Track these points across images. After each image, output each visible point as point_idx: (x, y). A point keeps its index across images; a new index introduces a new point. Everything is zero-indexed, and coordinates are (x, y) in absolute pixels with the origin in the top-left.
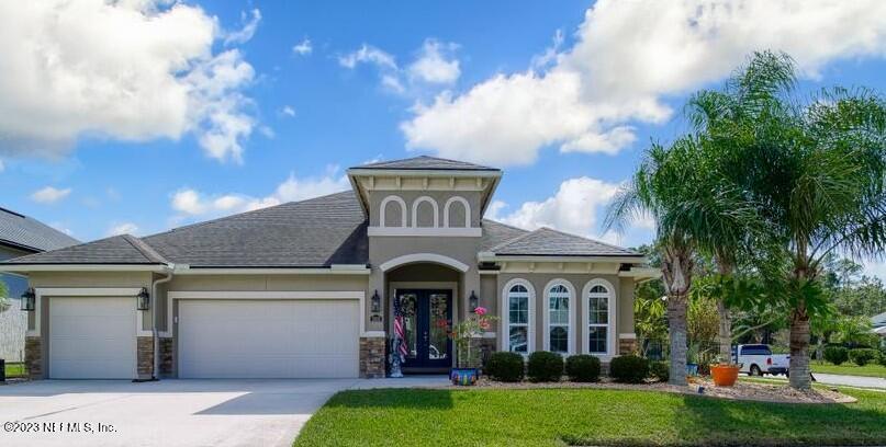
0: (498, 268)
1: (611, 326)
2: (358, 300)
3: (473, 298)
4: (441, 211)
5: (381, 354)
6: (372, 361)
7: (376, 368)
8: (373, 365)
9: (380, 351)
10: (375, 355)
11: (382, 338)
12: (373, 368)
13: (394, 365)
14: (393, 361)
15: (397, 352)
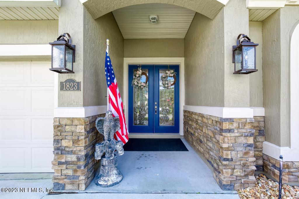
5: (78, 148)
6: (63, 160)
7: (70, 172)
8: (64, 166)
9: (76, 142)
10: (67, 149)
11: (79, 119)
12: (64, 172)
13: (105, 162)
14: (103, 156)
15: (109, 140)
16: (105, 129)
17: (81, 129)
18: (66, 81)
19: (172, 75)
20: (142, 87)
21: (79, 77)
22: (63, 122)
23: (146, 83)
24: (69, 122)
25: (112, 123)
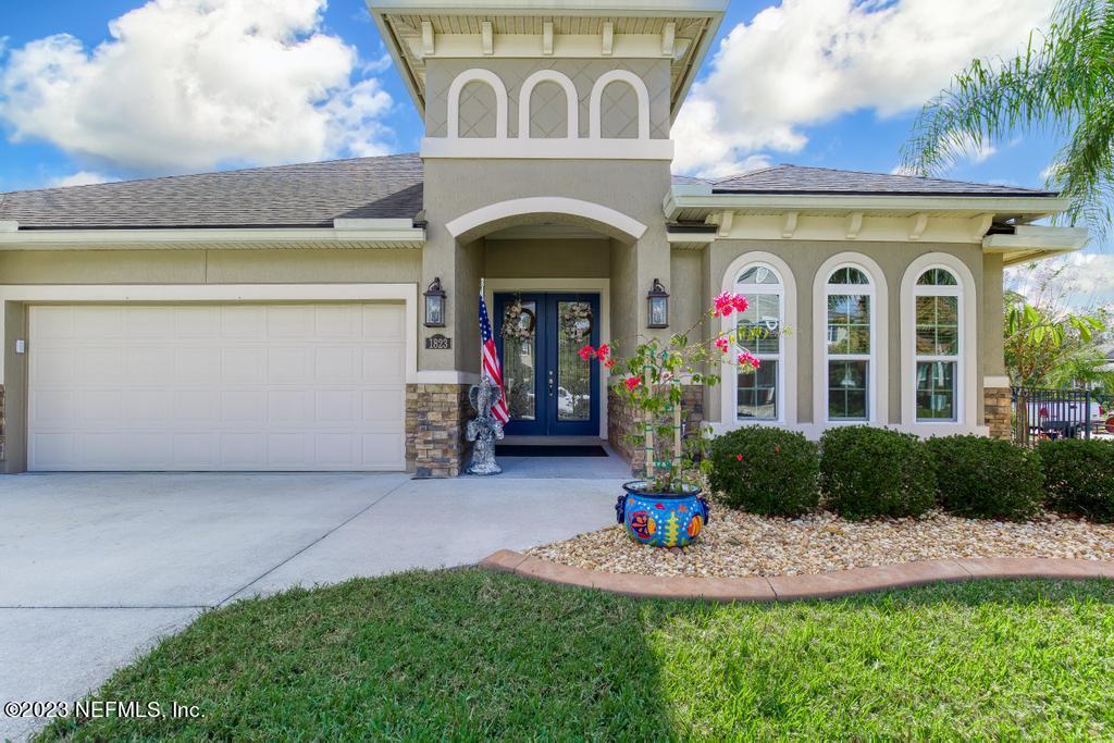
0: (713, 229)
1: (966, 359)
2: (403, 302)
3: (657, 293)
4: (583, 102)
5: (449, 423)
6: (430, 438)
7: (438, 454)
8: (431, 446)
9: (446, 415)
10: (435, 424)
11: (451, 386)
12: (431, 453)
13: (480, 445)
14: (478, 438)
15: (485, 416)
16: (481, 401)
17: (453, 398)
18: (433, 337)
19: (585, 314)
20: (522, 339)
21: (450, 332)
22: (430, 390)
23: (531, 330)
24: (437, 390)
25: (490, 393)
